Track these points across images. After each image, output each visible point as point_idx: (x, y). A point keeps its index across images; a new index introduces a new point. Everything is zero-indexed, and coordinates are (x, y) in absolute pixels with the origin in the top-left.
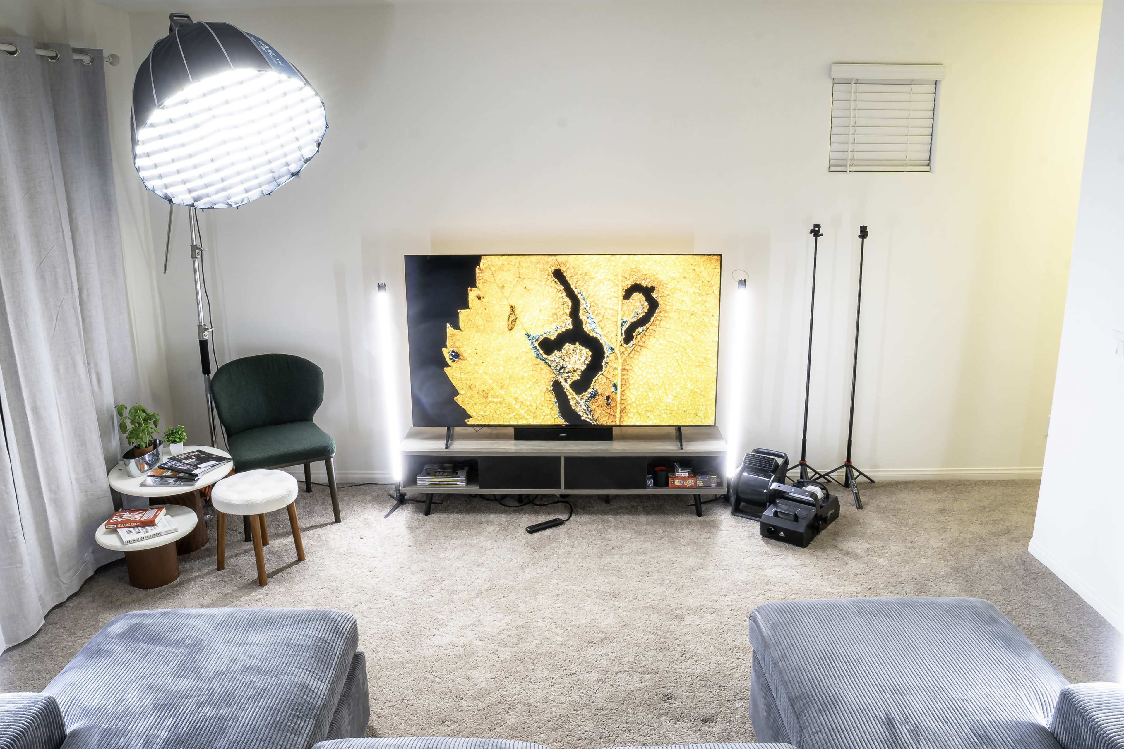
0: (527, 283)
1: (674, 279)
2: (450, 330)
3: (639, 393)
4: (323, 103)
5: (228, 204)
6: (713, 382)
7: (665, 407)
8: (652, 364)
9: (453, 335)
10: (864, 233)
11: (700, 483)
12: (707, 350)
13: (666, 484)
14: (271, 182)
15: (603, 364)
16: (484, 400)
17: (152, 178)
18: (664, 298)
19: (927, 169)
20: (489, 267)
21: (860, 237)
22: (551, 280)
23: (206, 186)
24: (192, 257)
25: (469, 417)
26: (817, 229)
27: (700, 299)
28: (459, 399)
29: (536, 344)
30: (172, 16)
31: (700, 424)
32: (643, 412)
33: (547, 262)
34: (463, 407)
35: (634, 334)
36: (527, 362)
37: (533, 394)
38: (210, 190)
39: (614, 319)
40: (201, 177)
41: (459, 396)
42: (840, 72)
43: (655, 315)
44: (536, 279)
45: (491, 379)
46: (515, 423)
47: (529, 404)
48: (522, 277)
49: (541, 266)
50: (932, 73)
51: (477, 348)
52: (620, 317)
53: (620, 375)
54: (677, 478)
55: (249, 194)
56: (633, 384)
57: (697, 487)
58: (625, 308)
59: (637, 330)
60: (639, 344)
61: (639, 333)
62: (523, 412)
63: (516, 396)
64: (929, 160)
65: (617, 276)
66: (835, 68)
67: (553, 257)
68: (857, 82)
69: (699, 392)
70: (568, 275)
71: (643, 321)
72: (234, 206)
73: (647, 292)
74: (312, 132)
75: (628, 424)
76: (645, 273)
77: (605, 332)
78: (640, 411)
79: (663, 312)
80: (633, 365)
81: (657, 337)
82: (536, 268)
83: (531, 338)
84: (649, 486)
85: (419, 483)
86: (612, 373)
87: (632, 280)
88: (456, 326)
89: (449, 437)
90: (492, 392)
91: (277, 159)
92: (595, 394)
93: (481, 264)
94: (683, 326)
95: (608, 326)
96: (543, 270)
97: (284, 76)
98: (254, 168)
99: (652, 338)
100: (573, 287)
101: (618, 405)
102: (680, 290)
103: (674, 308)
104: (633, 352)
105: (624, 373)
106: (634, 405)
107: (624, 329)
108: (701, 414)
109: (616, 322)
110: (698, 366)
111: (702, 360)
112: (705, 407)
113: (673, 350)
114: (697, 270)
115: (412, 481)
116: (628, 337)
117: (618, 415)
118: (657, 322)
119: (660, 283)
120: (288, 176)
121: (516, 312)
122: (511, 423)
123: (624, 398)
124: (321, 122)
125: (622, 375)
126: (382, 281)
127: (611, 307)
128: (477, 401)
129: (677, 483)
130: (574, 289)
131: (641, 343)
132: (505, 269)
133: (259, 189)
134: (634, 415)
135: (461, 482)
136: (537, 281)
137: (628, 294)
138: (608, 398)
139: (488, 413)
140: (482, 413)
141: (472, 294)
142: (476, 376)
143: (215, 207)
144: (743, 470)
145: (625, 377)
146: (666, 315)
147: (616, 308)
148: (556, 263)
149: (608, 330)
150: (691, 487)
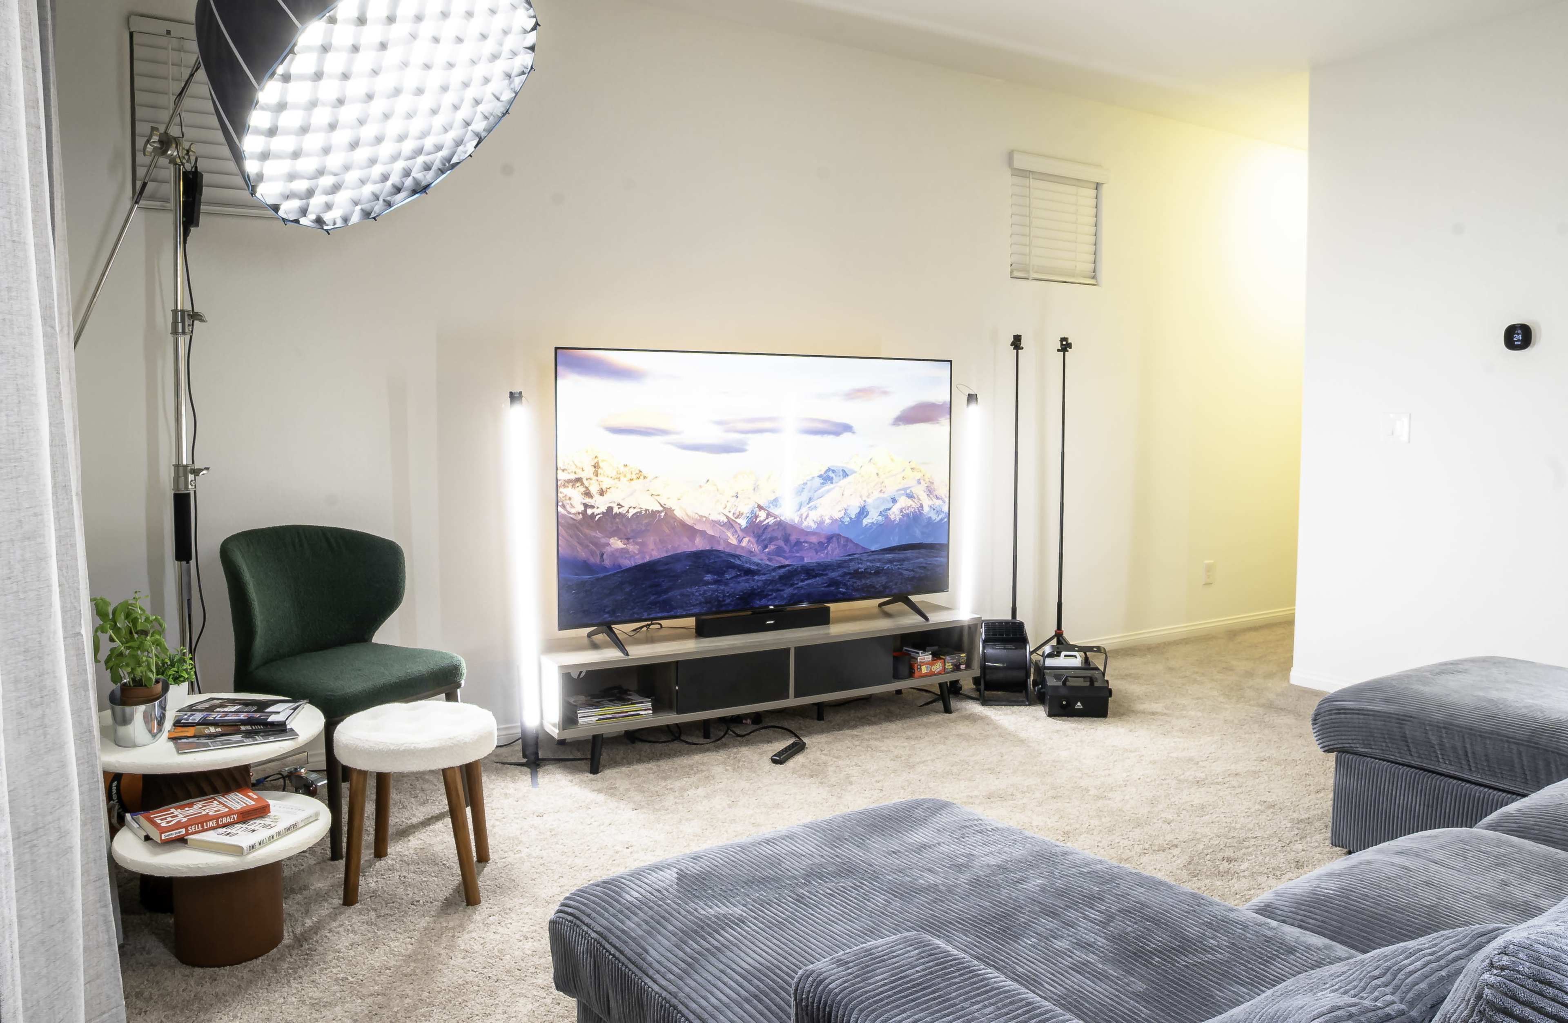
10: (1065, 346)
11: (947, 667)
13: (911, 674)
19: (1094, 282)
21: (1061, 349)
24: (175, 332)
26: (1017, 340)
42: (1019, 162)
50: (1093, 174)
57: (943, 672)
64: (1094, 271)
66: (1014, 157)
68: (1034, 176)
84: (888, 679)
85: (581, 720)
115: (569, 720)
126: (517, 389)
129: (924, 670)
135: (645, 710)
150: (939, 674)
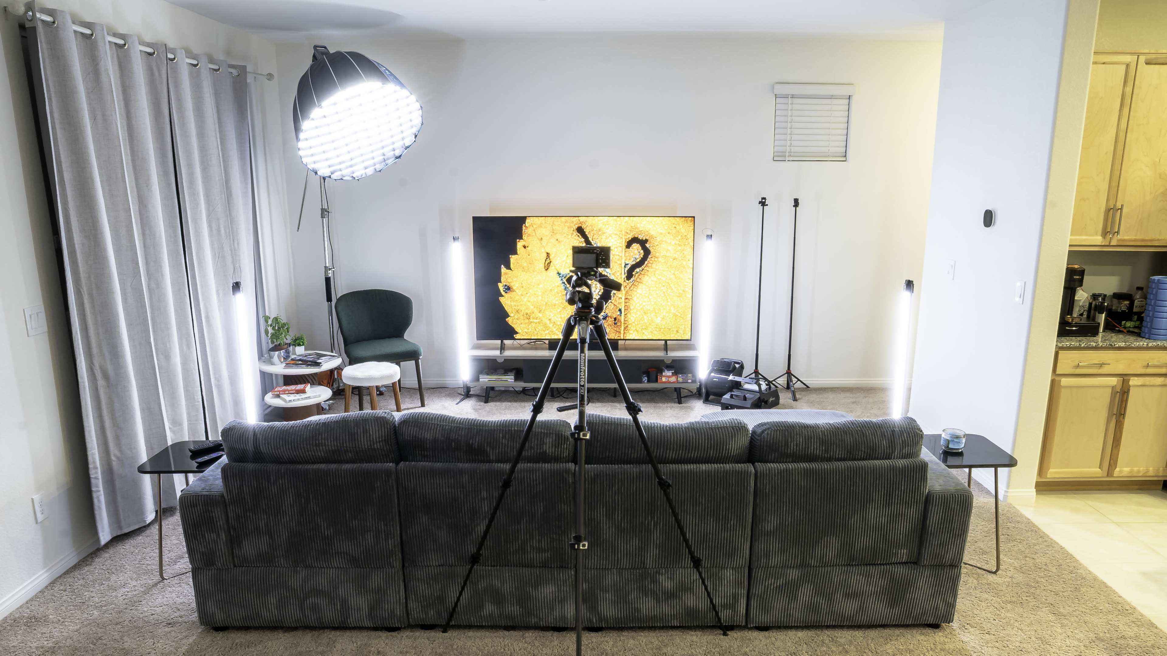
0: (558, 236)
1: (661, 234)
2: (503, 269)
3: (637, 316)
4: (421, 107)
5: (353, 177)
6: (689, 308)
7: (655, 326)
8: (646, 295)
9: (506, 274)
10: (796, 203)
11: (680, 380)
12: (685, 285)
13: (656, 381)
14: (381, 163)
15: (612, 295)
16: (527, 321)
17: (306, 156)
18: (654, 248)
19: (844, 159)
20: (532, 225)
21: (794, 206)
22: (575, 234)
23: (340, 163)
24: (322, 217)
25: (517, 333)
26: (764, 201)
27: (680, 248)
28: (509, 320)
29: (565, 280)
30: (315, 47)
31: (681, 339)
32: (640, 330)
33: (573, 222)
34: (512, 326)
35: (633, 273)
36: (558, 293)
37: (563, 316)
38: (342, 166)
39: (619, 262)
40: (338, 156)
41: (509, 318)
42: (781, 90)
43: (648, 259)
44: (564, 233)
45: (533, 305)
46: (549, 338)
47: (559, 324)
48: (555, 232)
49: (568, 224)
50: (845, 91)
51: (523, 283)
52: (623, 261)
53: (623, 303)
54: (665, 376)
55: (367, 170)
56: (633, 309)
57: (678, 382)
58: (627, 255)
59: (636, 270)
60: (637, 280)
61: (637, 272)
62: (555, 329)
63: (550, 318)
64: (846, 153)
65: (621, 231)
66: (776, 86)
67: (577, 218)
68: (793, 97)
69: (679, 315)
70: (587, 231)
71: (640, 264)
72: (356, 178)
73: (643, 243)
74: (412, 127)
75: (630, 338)
76: (641, 230)
77: (613, 272)
78: (638, 329)
79: (654, 258)
80: (633, 296)
81: (649, 275)
82: (565, 226)
83: (561, 276)
84: (644, 382)
85: (480, 380)
86: (618, 301)
87: (632, 234)
88: (508, 267)
89: (502, 348)
90: (533, 315)
91: (387, 146)
92: (606, 317)
93: (526, 223)
94: (668, 268)
95: (615, 267)
96: (569, 227)
97: (398, 88)
98: (372, 152)
99: (646, 276)
100: (590, 239)
101: (623, 325)
102: (666, 242)
103: (662, 255)
104: (633, 286)
105: (626, 301)
106: (634, 324)
107: (626, 269)
108: (681, 331)
109: (621, 264)
110: (679, 297)
111: (681, 292)
112: (683, 326)
113: (660, 284)
114: (677, 227)
115: (476, 378)
116: (629, 275)
117: (622, 332)
118: (650, 265)
119: (652, 237)
120: (394, 158)
121: (551, 257)
122: (547, 338)
123: (627, 319)
124: (418, 121)
125: (625, 302)
126: (456, 235)
127: (617, 253)
128: (523, 321)
129: (664, 379)
130: (591, 241)
131: (638, 280)
132: (543, 226)
133: (373, 168)
134: (634, 332)
135: (511, 379)
136: (565, 235)
137: (629, 245)
138: (615, 319)
139: (530, 330)
140: (526, 330)
141: (520, 244)
142: (522, 303)
143: (344, 178)
144: (711, 372)
145: (627, 304)
146: (656, 259)
147: (621, 255)
148: (579, 222)
149: (615, 270)
150: (674, 383)
